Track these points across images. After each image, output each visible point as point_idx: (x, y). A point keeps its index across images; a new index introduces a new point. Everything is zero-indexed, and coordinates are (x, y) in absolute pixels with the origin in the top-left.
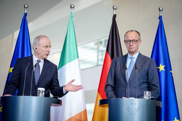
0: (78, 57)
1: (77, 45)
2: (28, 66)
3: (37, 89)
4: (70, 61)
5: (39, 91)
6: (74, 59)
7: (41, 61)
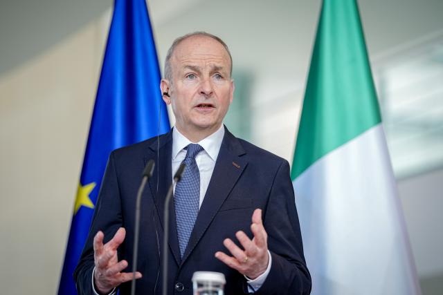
0: (378, 119)
1: (372, 59)
2: (145, 179)
3: (191, 276)
4: (343, 140)
5: (200, 285)
6: (361, 130)
7: (202, 149)
